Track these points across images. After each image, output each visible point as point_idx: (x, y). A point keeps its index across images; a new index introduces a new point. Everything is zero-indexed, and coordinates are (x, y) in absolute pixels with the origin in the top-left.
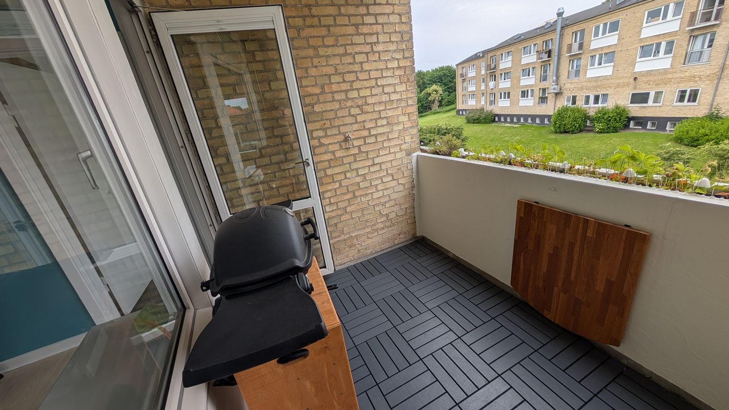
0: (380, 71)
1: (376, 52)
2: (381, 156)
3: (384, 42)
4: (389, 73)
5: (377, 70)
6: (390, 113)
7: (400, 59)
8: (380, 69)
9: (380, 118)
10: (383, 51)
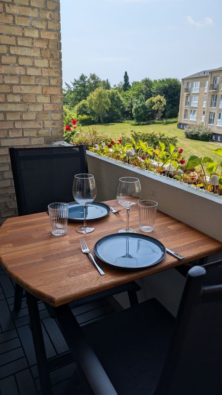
0: (13, 38)
1: (10, 14)
2: (11, 138)
3: (21, 6)
4: (27, 43)
5: (11, 36)
6: (25, 90)
7: (42, 29)
8: (14, 36)
9: (12, 93)
10: (19, 16)
